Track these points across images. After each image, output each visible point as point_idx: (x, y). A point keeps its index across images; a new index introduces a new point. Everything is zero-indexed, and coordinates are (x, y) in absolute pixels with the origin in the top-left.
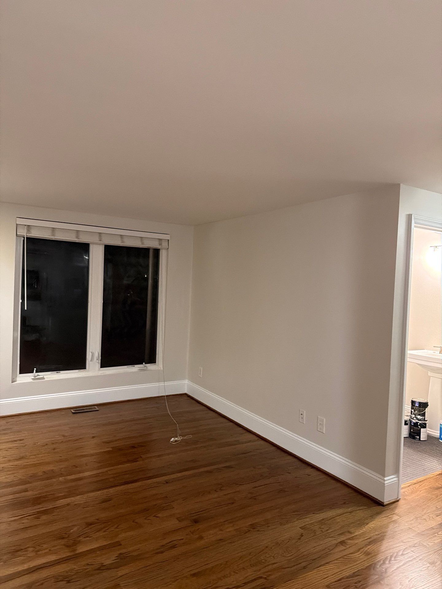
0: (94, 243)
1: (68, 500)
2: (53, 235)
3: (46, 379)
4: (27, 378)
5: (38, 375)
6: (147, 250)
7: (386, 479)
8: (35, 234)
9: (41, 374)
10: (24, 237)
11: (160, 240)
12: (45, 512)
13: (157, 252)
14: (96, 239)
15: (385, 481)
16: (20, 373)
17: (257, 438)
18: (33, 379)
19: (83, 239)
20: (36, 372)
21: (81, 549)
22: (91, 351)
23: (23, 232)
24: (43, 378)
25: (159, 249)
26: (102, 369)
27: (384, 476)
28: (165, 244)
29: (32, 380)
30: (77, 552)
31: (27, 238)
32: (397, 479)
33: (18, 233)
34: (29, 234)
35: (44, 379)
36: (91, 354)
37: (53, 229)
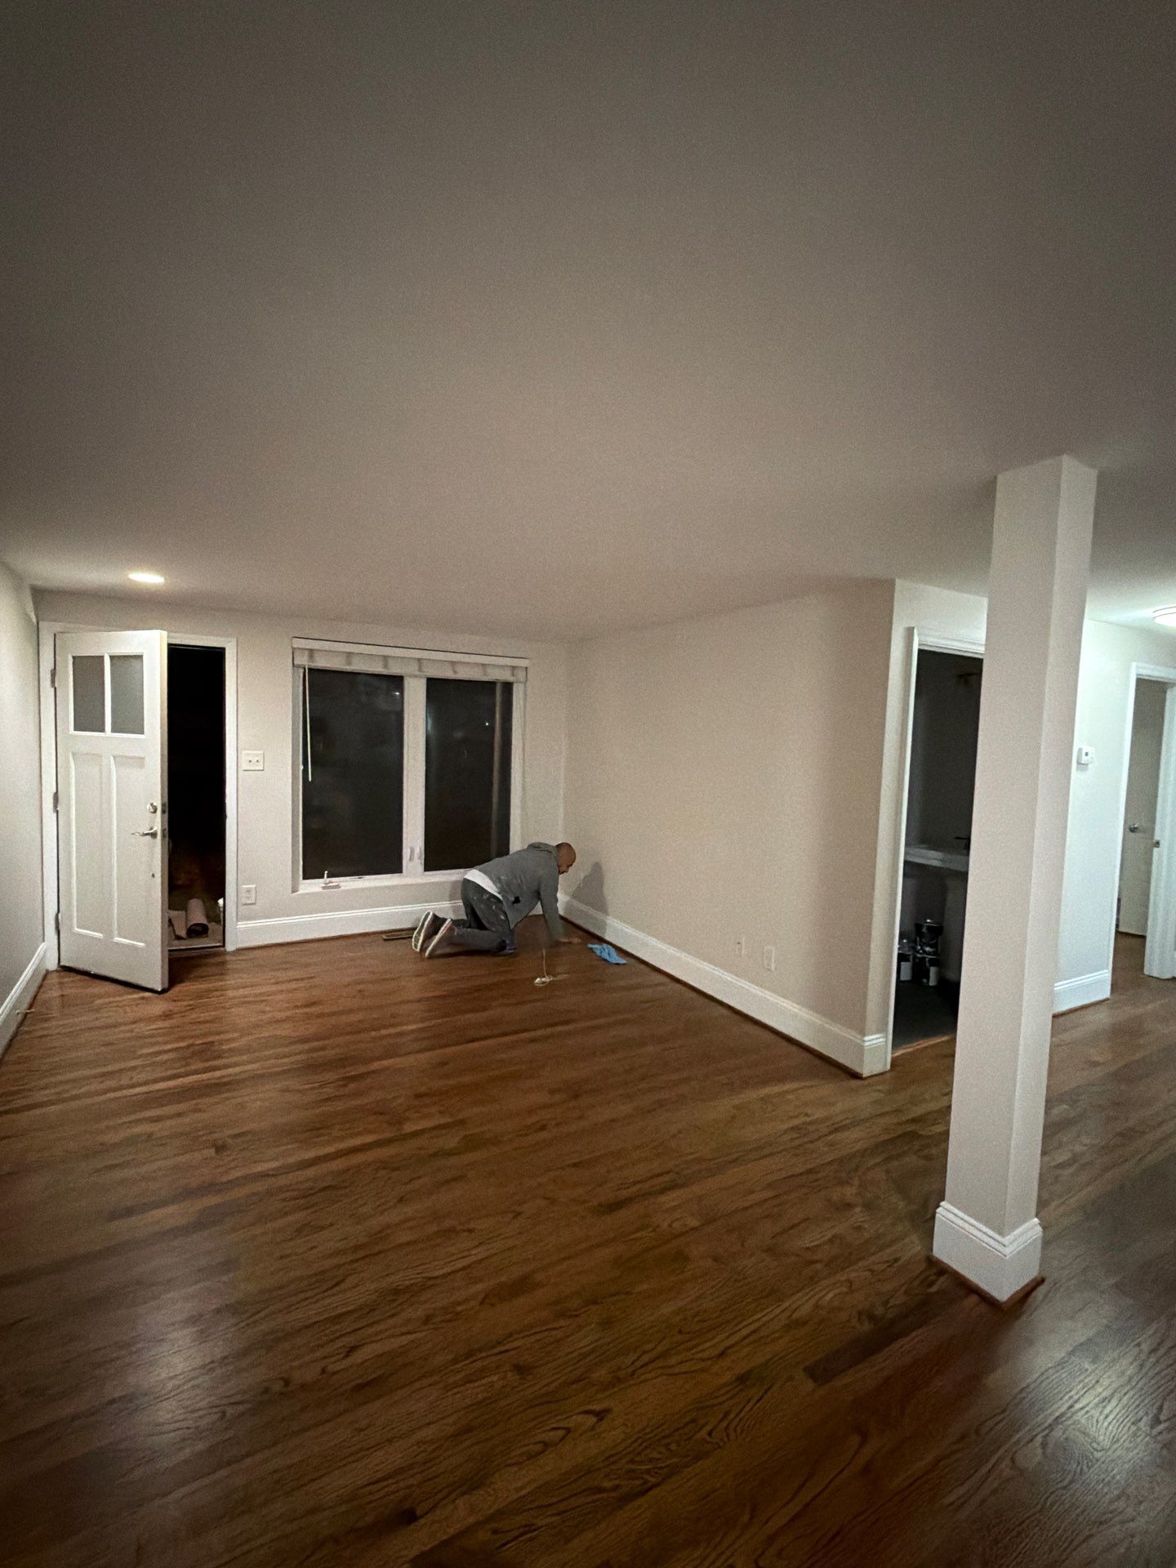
0: (410, 676)
1: (385, 1063)
2: (349, 664)
3: (343, 888)
4: (315, 886)
5: (330, 882)
6: (491, 685)
7: (866, 1038)
8: (321, 663)
9: (336, 881)
10: (305, 669)
11: (513, 668)
12: (353, 1079)
13: (508, 687)
14: (413, 668)
15: (864, 1041)
16: (304, 878)
17: (667, 980)
18: (324, 888)
19: (394, 670)
20: (328, 877)
21: (409, 1128)
22: (409, 845)
23: (303, 660)
24: (338, 887)
25: (512, 683)
26: (427, 873)
27: (864, 1035)
28: (521, 675)
29: (321, 890)
30: (403, 1132)
31: (310, 669)
32: (884, 1040)
33: (295, 663)
34: (312, 662)
35: (340, 887)
36: (409, 850)
37: (349, 655)
